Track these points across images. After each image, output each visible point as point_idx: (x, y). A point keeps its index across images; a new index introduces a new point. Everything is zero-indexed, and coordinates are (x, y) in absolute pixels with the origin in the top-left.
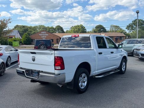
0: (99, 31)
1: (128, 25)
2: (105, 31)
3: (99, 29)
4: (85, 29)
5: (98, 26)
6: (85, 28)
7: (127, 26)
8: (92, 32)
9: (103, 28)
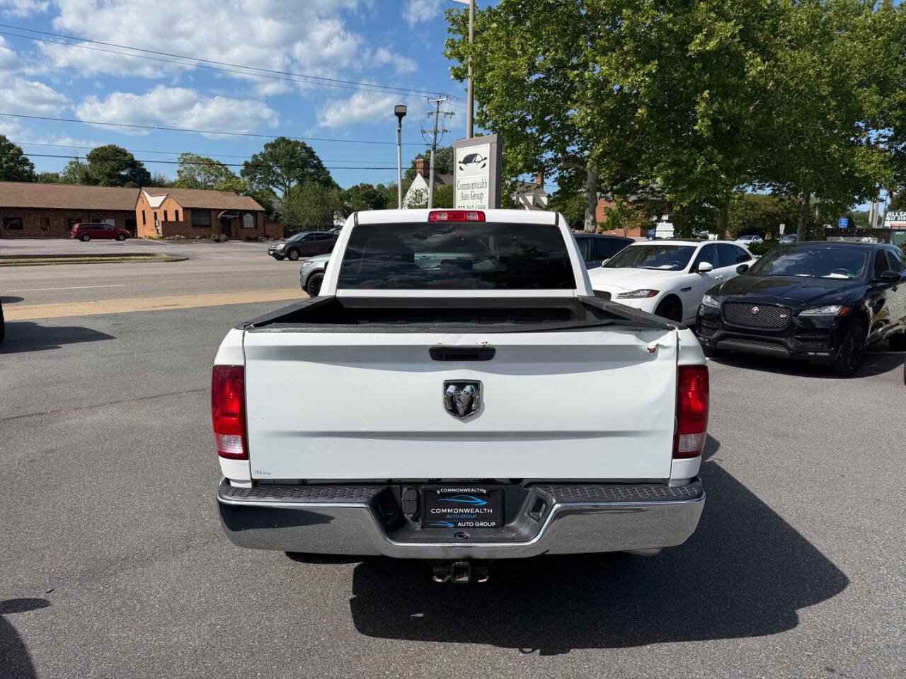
0: (109, 176)
1: (250, 160)
2: (141, 178)
3: (113, 169)
4: (25, 162)
5: (104, 149)
6: (20, 152)
7: (246, 164)
8: (68, 181)
9: (133, 164)
